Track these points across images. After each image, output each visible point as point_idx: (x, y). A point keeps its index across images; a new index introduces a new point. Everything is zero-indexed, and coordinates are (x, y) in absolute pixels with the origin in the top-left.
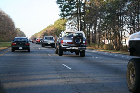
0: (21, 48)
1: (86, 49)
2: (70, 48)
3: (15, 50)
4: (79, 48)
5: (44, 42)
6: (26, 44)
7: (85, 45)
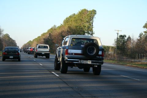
0: (11, 57)
2: (79, 62)
4: (92, 62)
5: (37, 51)
7: (101, 57)
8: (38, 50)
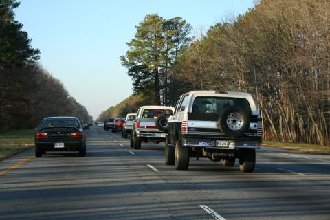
6: (74, 134)
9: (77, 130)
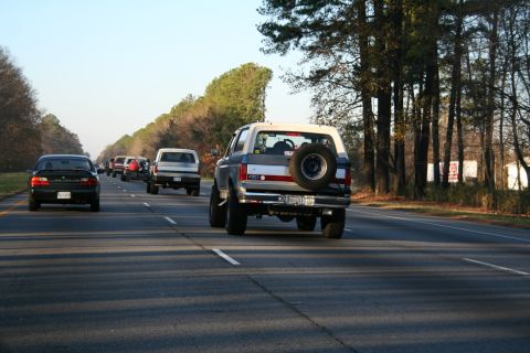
0: (64, 195)
1: (348, 203)
2: (280, 201)
3: (42, 205)
4: (317, 201)
5: (156, 171)
6: (85, 180)
7: (342, 186)
8: (159, 168)
9: (88, 174)
